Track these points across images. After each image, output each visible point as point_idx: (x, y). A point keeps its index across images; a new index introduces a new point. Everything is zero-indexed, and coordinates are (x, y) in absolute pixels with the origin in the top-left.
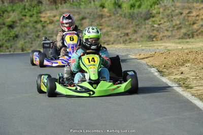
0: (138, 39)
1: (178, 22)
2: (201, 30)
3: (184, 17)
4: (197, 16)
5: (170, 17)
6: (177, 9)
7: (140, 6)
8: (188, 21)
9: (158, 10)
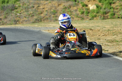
0: (8, 22)
1: (32, 12)
2: (46, 17)
3: (35, 9)
4: (43, 8)
5: (27, 9)
6: (30, 4)
7: (8, 2)
8: (38, 12)
9: (19, 5)
